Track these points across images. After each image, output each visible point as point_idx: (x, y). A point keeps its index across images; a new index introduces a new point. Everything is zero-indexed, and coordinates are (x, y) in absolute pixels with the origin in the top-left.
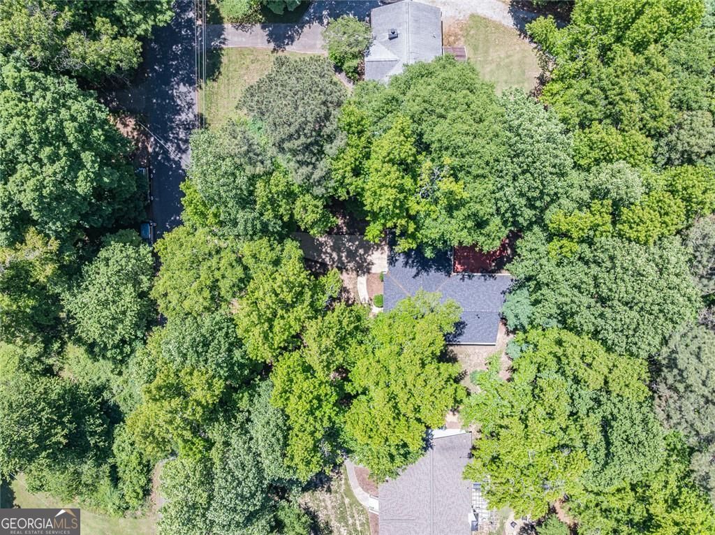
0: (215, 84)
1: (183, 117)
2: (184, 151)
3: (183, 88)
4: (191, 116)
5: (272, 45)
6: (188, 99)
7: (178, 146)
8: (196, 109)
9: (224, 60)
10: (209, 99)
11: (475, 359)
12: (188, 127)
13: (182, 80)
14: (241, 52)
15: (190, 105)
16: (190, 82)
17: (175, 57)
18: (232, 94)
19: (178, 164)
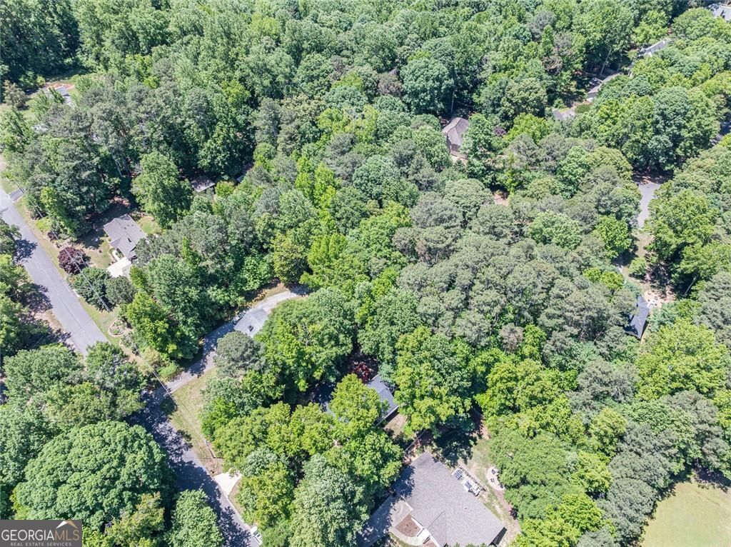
0: (178, 412)
1: (170, 438)
2: (182, 453)
3: (161, 426)
4: (174, 435)
5: (196, 375)
6: (167, 428)
7: (177, 454)
8: (175, 430)
9: (175, 398)
10: (179, 421)
11: (400, 424)
12: (176, 441)
13: (159, 422)
14: (182, 389)
15: (170, 431)
16: (164, 420)
17: (148, 415)
18: (190, 409)
19: (182, 462)
